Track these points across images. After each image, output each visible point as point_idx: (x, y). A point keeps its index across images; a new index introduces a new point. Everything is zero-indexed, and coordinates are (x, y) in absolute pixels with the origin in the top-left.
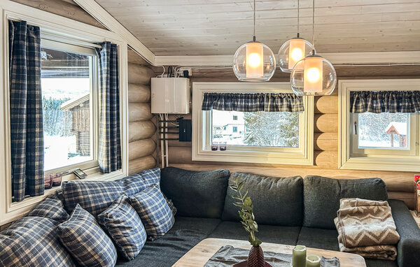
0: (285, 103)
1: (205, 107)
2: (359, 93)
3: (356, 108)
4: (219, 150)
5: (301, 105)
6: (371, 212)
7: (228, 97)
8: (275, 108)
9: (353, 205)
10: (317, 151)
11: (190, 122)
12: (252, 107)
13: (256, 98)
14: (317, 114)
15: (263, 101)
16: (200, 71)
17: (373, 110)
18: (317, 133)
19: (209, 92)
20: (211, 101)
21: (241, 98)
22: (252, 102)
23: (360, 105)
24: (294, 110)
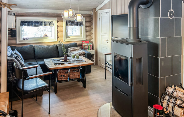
0: (48, 24)
1: (21, 25)
2: (68, 21)
3: (68, 25)
4: (26, 40)
5: (53, 24)
6: (77, 49)
7: (29, 22)
8: (45, 25)
9: (72, 49)
10: (58, 37)
11: (16, 30)
12: (37, 25)
13: (39, 22)
14: (58, 27)
15: (41, 23)
16: (19, 13)
17: (72, 25)
18: (58, 32)
19: (22, 20)
20: (23, 23)
21: (34, 22)
22: (37, 23)
23: (69, 24)
24: (51, 26)
